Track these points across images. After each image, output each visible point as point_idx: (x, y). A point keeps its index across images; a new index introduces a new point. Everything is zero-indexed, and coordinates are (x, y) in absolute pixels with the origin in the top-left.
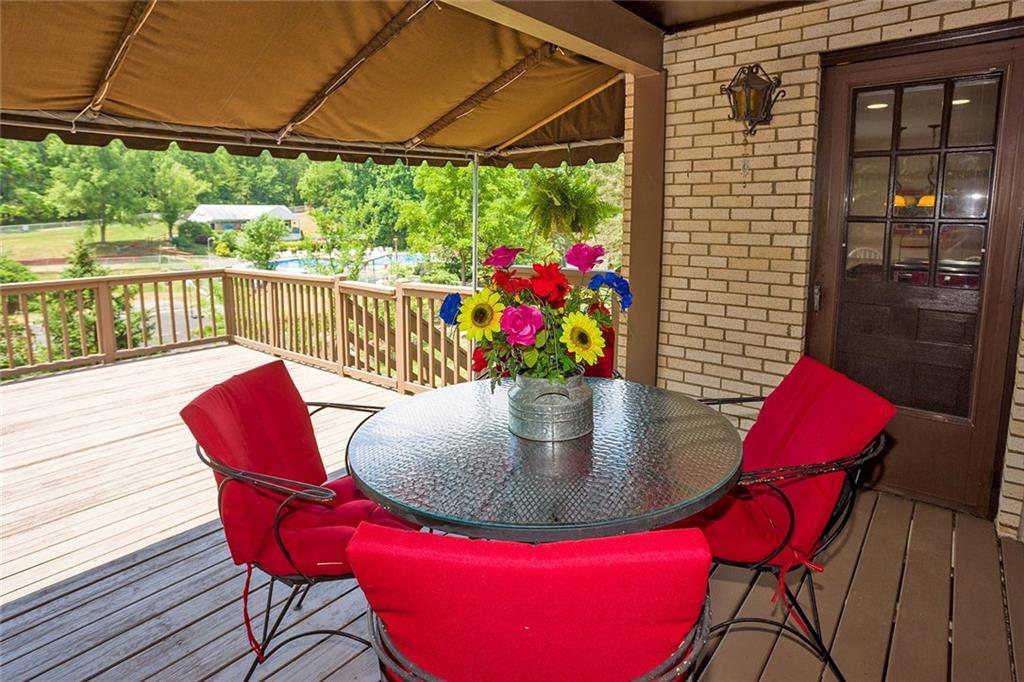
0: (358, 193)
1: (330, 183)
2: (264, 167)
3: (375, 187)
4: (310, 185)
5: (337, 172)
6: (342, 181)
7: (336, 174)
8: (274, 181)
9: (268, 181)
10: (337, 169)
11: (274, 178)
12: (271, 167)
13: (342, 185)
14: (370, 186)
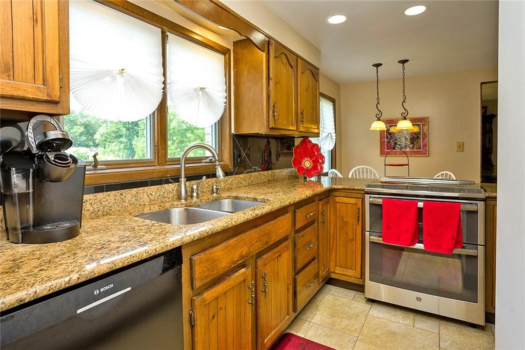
0: (129, 140)
1: (114, 135)
2: (75, 127)
3: (138, 136)
4: (102, 136)
5: (118, 129)
6: (121, 134)
7: (117, 130)
8: (81, 134)
9: (77, 134)
10: (118, 127)
11: (81, 133)
12: (79, 127)
13: (121, 136)
14: (135, 136)
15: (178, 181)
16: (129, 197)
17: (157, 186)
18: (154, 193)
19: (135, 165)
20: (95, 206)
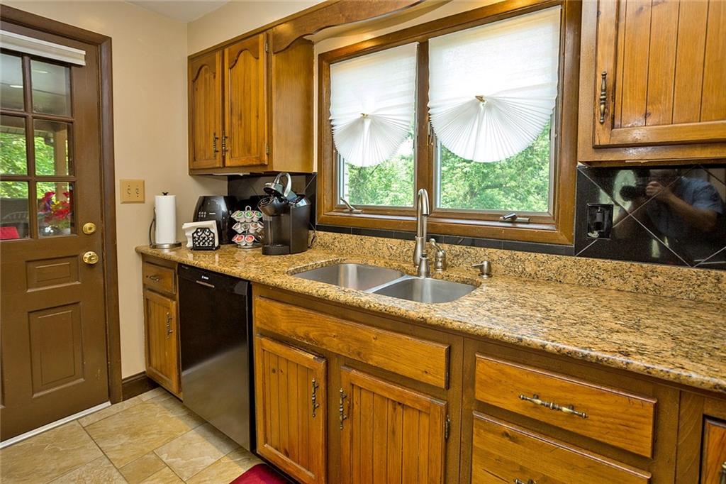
15: (414, 239)
16: (368, 244)
17: (399, 241)
18: (395, 248)
19: (392, 213)
20: (341, 244)
